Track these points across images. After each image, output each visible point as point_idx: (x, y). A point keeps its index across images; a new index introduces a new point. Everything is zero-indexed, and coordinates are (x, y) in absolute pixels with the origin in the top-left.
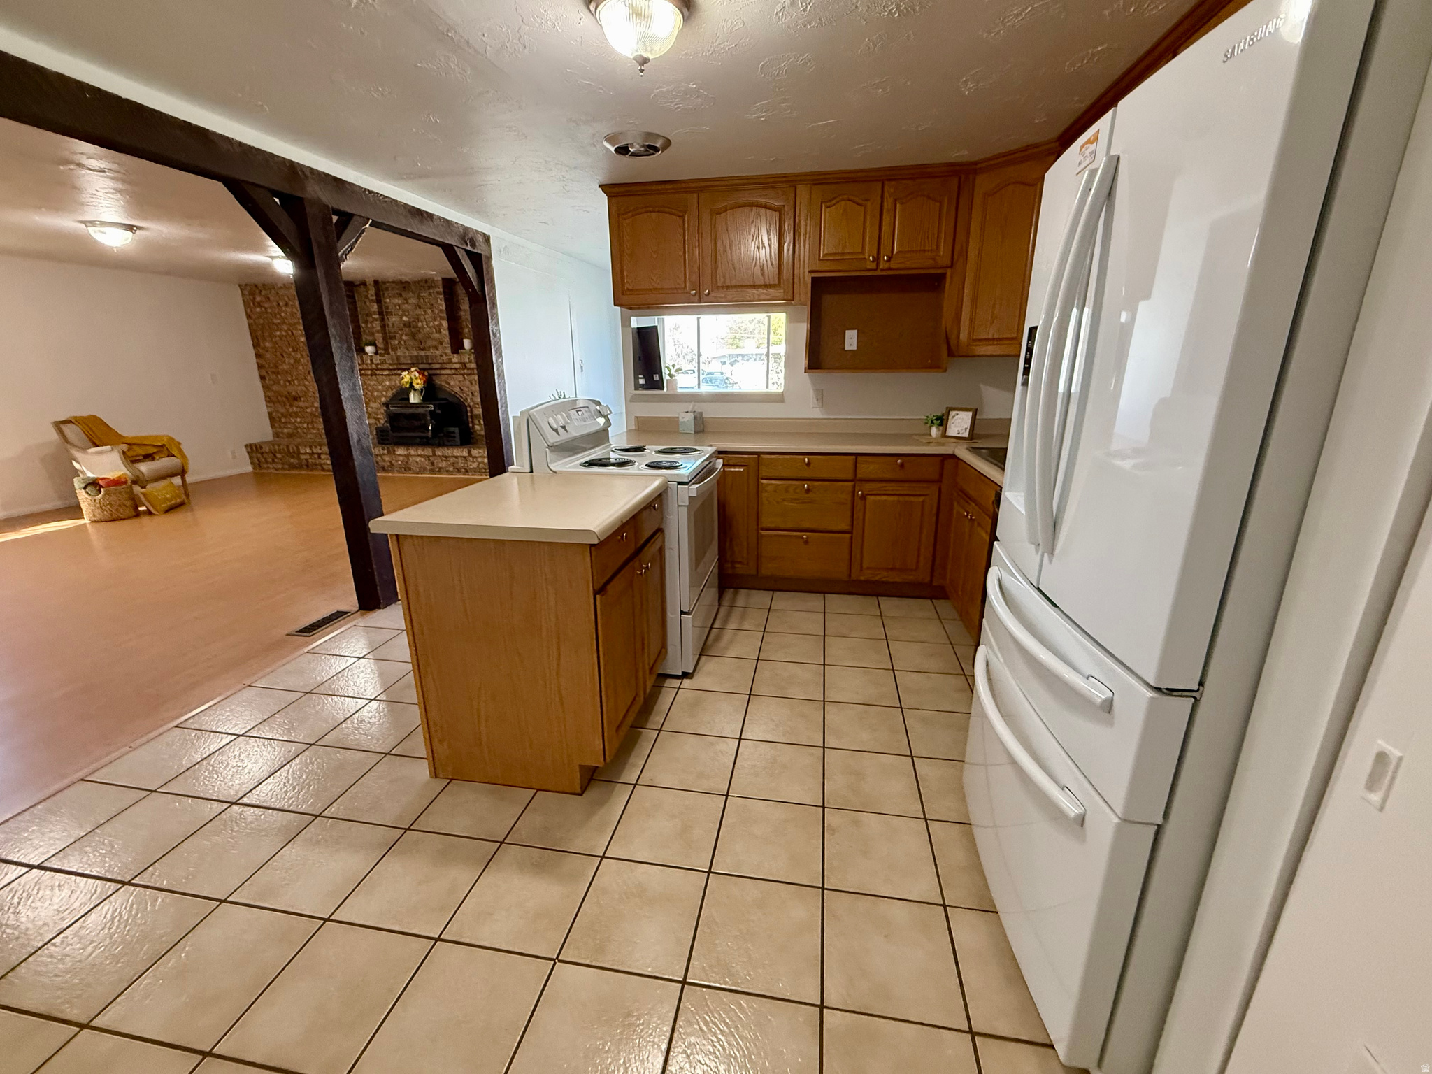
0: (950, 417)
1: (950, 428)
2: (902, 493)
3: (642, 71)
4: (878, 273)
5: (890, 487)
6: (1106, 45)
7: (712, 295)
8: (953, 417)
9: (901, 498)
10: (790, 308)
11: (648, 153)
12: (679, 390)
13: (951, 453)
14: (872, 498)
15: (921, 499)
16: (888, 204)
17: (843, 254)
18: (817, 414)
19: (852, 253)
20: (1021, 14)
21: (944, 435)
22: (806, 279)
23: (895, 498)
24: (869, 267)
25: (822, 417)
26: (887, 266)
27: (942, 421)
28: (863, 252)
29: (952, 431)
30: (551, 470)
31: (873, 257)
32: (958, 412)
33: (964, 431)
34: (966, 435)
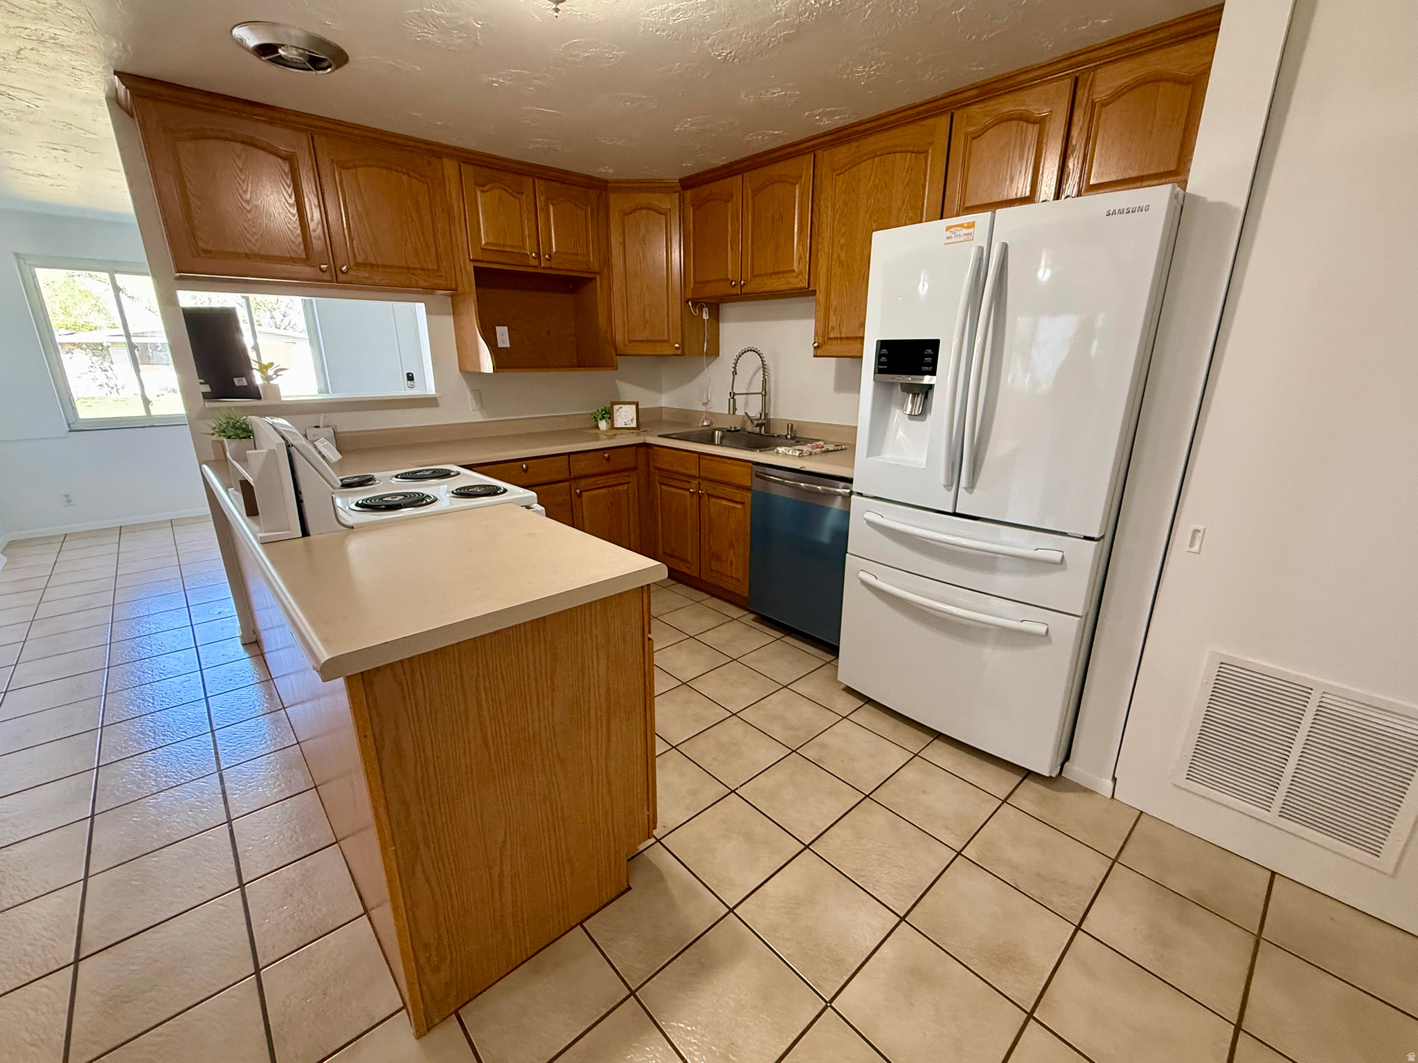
0: (615, 410)
1: (617, 420)
2: (610, 484)
3: (557, 10)
4: (540, 271)
5: (601, 481)
6: (780, 132)
7: (352, 273)
8: (618, 410)
9: (610, 489)
10: (429, 297)
11: (305, 67)
12: (283, 399)
13: (643, 442)
14: (588, 493)
15: (625, 487)
16: (541, 201)
17: (504, 245)
18: (477, 417)
19: (513, 246)
20: (775, 93)
21: (612, 427)
22: (468, 268)
23: (605, 490)
24: (531, 263)
25: (482, 420)
26: (548, 264)
27: (608, 414)
28: (523, 247)
29: (620, 422)
30: (344, 525)
31: (535, 253)
32: (620, 406)
33: (630, 422)
34: (634, 425)
